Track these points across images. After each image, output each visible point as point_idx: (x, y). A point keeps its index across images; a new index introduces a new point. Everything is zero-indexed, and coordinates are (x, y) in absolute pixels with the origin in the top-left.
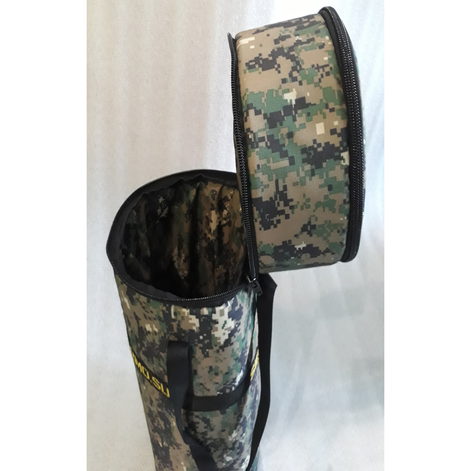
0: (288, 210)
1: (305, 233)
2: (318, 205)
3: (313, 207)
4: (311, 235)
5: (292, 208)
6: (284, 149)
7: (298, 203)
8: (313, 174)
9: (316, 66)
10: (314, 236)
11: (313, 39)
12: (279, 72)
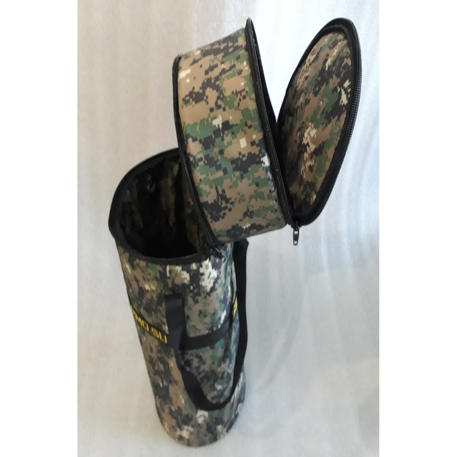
0: (229, 206)
1: (247, 218)
2: (251, 197)
3: (247, 199)
4: (252, 218)
5: (232, 203)
6: (218, 163)
7: (236, 199)
8: (242, 177)
9: (235, 92)
10: (254, 218)
11: (234, 66)
12: (208, 103)
